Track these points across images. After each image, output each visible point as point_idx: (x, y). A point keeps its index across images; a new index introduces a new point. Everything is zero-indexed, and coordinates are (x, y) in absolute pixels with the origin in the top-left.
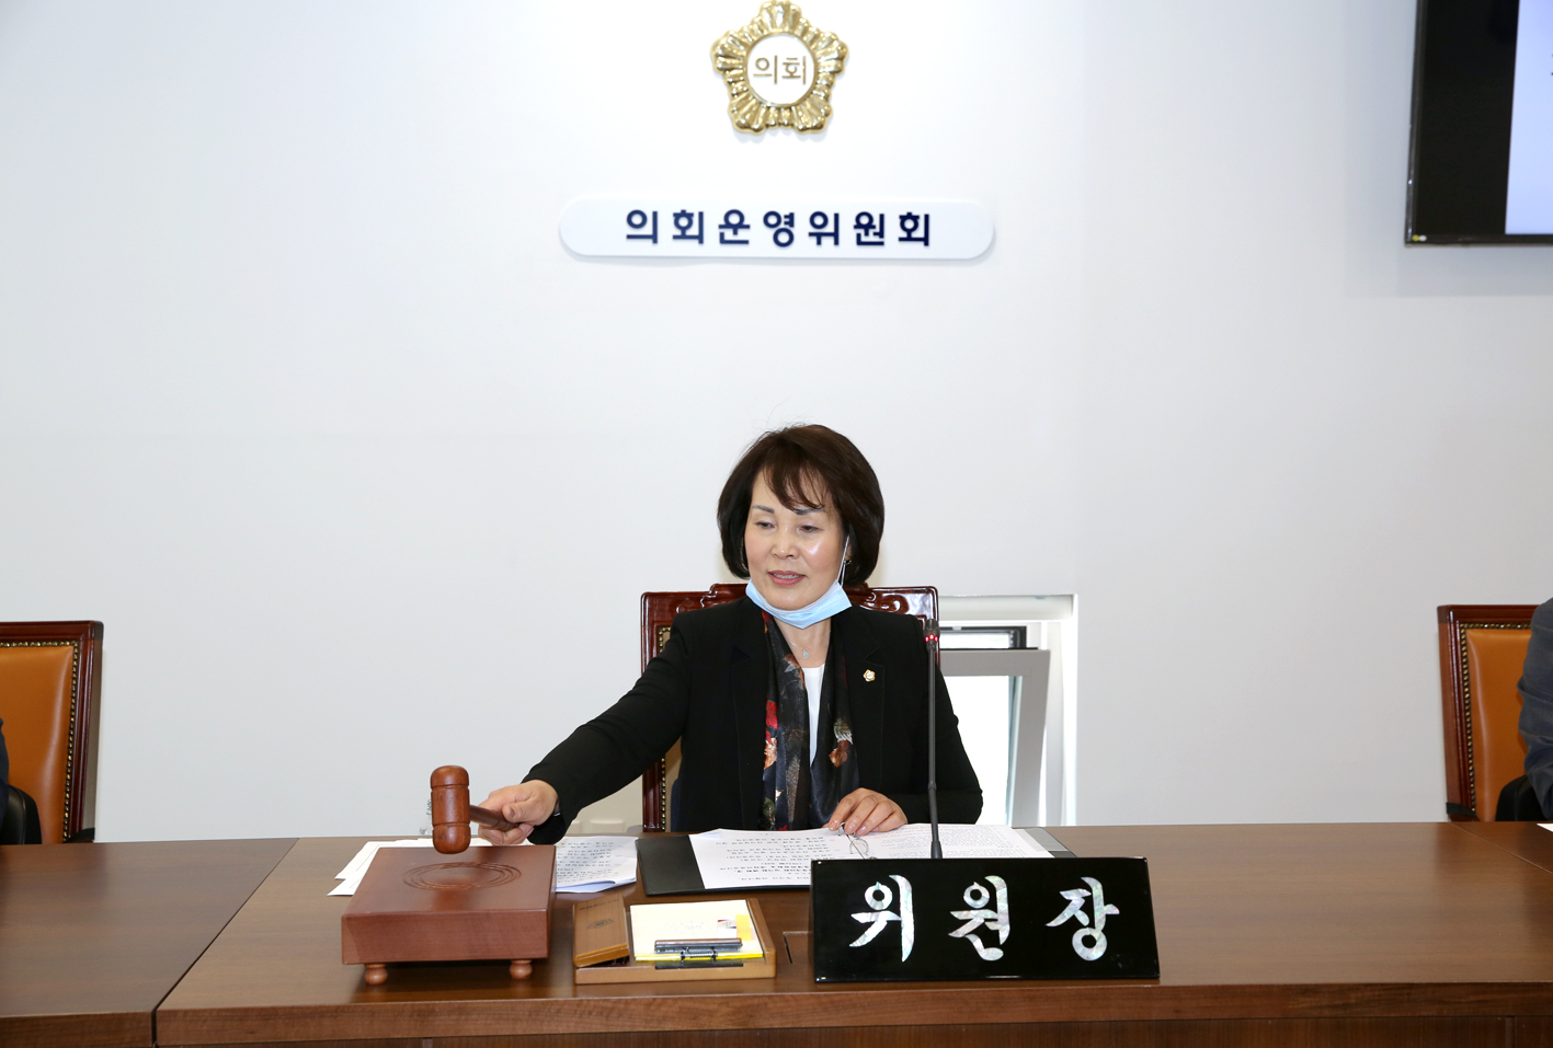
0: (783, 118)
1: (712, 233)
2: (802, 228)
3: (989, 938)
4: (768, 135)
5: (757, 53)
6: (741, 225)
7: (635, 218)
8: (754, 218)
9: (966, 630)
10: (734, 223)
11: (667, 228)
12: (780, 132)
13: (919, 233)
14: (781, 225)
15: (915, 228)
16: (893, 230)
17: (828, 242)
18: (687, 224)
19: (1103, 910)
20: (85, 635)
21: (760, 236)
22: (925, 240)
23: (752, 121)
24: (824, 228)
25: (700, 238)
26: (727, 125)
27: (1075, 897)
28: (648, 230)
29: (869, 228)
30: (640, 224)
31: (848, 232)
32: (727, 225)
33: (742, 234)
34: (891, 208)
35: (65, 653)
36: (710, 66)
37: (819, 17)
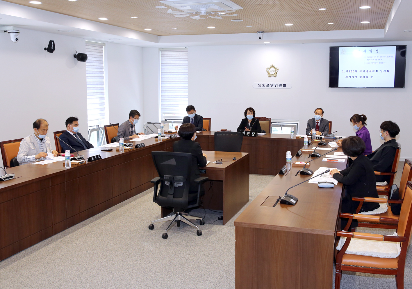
0: (272, 75)
1: (266, 86)
2: (274, 85)
3: (248, 134)
4: (271, 77)
5: (270, 70)
6: (269, 85)
7: (259, 85)
8: (270, 85)
9: (291, 123)
10: (268, 85)
11: (262, 85)
12: (272, 77)
13: (285, 86)
14: (272, 85)
15: (284, 85)
16: (282, 86)
17: (276, 87)
18: (264, 85)
19: (254, 133)
20: (210, 119)
21: (270, 86)
22: (285, 87)
23: (270, 76)
24: (276, 85)
25: (265, 86)
26: (268, 76)
27: (253, 133)
28: (260, 86)
29: (280, 85)
30: (260, 85)
31: (278, 86)
32: (267, 85)
33: (269, 86)
34: (282, 83)
35: (208, 120)
36: (266, 71)
37: (276, 66)
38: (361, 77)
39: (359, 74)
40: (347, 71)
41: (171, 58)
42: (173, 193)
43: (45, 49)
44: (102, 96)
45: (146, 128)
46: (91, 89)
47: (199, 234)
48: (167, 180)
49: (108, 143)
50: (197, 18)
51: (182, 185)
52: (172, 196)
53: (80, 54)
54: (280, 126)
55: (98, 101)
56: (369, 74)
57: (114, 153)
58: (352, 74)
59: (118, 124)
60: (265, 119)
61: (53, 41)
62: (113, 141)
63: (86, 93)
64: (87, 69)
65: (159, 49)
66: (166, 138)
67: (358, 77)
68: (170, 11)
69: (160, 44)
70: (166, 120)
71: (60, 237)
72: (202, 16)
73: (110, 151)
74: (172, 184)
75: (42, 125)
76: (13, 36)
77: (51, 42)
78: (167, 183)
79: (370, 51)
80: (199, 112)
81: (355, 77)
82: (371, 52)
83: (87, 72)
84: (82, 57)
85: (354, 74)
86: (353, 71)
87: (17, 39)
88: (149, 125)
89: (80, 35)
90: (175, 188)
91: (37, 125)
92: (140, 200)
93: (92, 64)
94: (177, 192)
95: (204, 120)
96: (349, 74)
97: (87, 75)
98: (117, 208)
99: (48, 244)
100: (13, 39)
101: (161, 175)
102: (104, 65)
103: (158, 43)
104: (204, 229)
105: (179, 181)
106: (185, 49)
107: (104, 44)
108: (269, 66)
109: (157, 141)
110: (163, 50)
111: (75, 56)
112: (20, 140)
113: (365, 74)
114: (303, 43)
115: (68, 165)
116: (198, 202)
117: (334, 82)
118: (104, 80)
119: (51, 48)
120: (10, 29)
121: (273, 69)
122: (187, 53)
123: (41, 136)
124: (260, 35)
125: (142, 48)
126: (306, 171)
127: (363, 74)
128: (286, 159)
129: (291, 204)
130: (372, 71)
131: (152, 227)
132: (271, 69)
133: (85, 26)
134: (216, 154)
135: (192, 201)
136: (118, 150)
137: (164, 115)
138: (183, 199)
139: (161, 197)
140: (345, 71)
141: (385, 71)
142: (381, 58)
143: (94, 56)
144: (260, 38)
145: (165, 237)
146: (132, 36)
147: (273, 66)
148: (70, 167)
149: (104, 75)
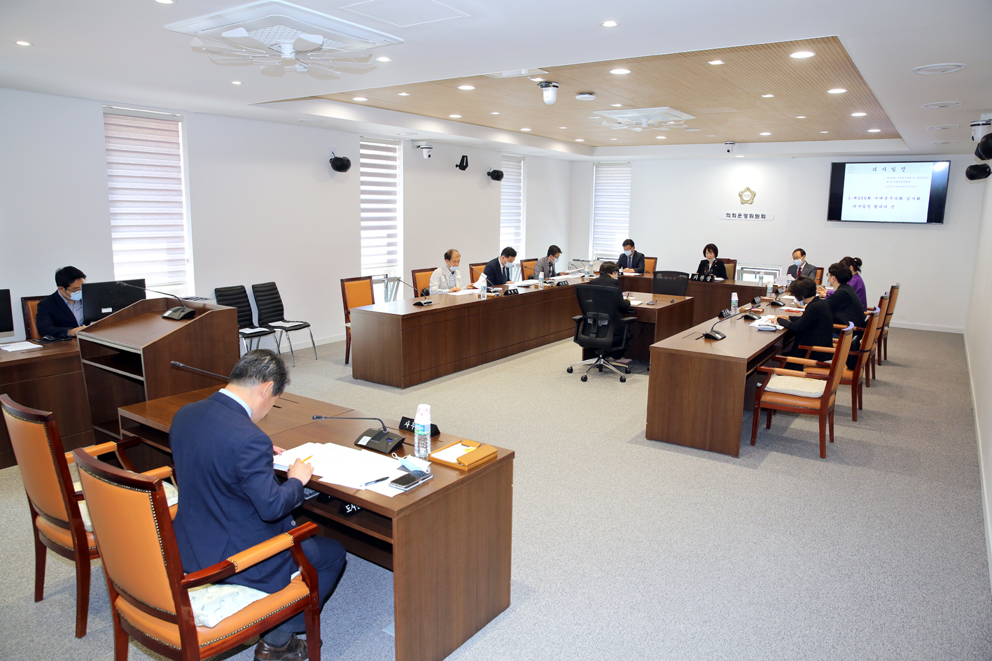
0: (746, 202)
1: (737, 216)
2: (748, 216)
4: (745, 204)
7: (727, 214)
8: (742, 215)
9: (771, 270)
10: (740, 215)
11: (731, 216)
12: (747, 204)
14: (746, 216)
15: (763, 216)
16: (760, 216)
17: (752, 218)
18: (734, 215)
21: (743, 217)
22: (765, 218)
23: (743, 202)
24: (751, 216)
25: (735, 217)
26: (740, 203)
29: (757, 216)
31: (754, 217)
33: (741, 217)
34: (760, 213)
35: (654, 260)
36: (738, 195)
37: (752, 189)
38: (876, 207)
39: (873, 202)
40: (855, 198)
41: (608, 175)
42: (596, 331)
43: (457, 166)
44: (517, 224)
45: (571, 266)
46: (506, 214)
47: (623, 380)
48: (590, 318)
49: (523, 279)
50: (638, 129)
51: (606, 323)
52: (594, 335)
53: (495, 171)
54: (754, 272)
55: (513, 230)
56: (889, 203)
57: (532, 290)
58: (862, 202)
59: (537, 260)
60: (729, 261)
61: (466, 157)
62: (531, 278)
63: (500, 219)
64: (502, 190)
65: (594, 164)
66: (594, 278)
67: (889, 207)
68: (605, 123)
69: (595, 158)
70: (598, 259)
71: (473, 372)
72: (643, 128)
73: (527, 287)
74: (595, 321)
75: (454, 255)
76: (425, 153)
77: (463, 157)
78: (590, 321)
79: (892, 168)
80: (639, 248)
81: (866, 207)
82: (894, 171)
83: (502, 194)
84: (497, 175)
85: (867, 202)
86: (865, 198)
87: (429, 156)
88: (575, 263)
89: (497, 149)
90: (598, 327)
91: (448, 256)
92: (559, 346)
93: (507, 184)
94: (601, 331)
95: (645, 260)
96: (858, 202)
97: (502, 197)
98: (533, 352)
99: (462, 375)
100: (426, 156)
101: (584, 313)
102: (522, 184)
103: (592, 156)
104: (629, 378)
105: (603, 319)
106: (629, 163)
107: (524, 158)
108: (742, 189)
109: (583, 280)
110: (598, 165)
111: (489, 174)
112: (433, 269)
113: (883, 202)
114: (793, 157)
115: (484, 297)
116: (623, 344)
117: (835, 212)
118: (521, 204)
119: (463, 165)
120: (423, 144)
121: (748, 193)
122: (630, 169)
123: (452, 268)
124: (729, 147)
125: (572, 162)
126: (751, 315)
127: (879, 202)
128: (731, 301)
129: (716, 339)
130: (894, 198)
131: (570, 371)
132: (745, 193)
133: (504, 139)
134: (653, 296)
135: (616, 343)
136: (536, 287)
137: (595, 252)
138: (607, 339)
139: (582, 336)
140: (852, 197)
141: (914, 198)
142: (908, 180)
143: (510, 174)
144: (728, 151)
145: (584, 379)
146: (559, 149)
147: (748, 189)
148: (485, 299)
149: (521, 198)
